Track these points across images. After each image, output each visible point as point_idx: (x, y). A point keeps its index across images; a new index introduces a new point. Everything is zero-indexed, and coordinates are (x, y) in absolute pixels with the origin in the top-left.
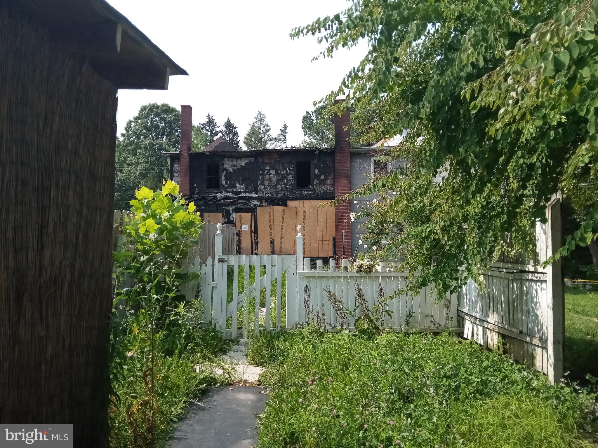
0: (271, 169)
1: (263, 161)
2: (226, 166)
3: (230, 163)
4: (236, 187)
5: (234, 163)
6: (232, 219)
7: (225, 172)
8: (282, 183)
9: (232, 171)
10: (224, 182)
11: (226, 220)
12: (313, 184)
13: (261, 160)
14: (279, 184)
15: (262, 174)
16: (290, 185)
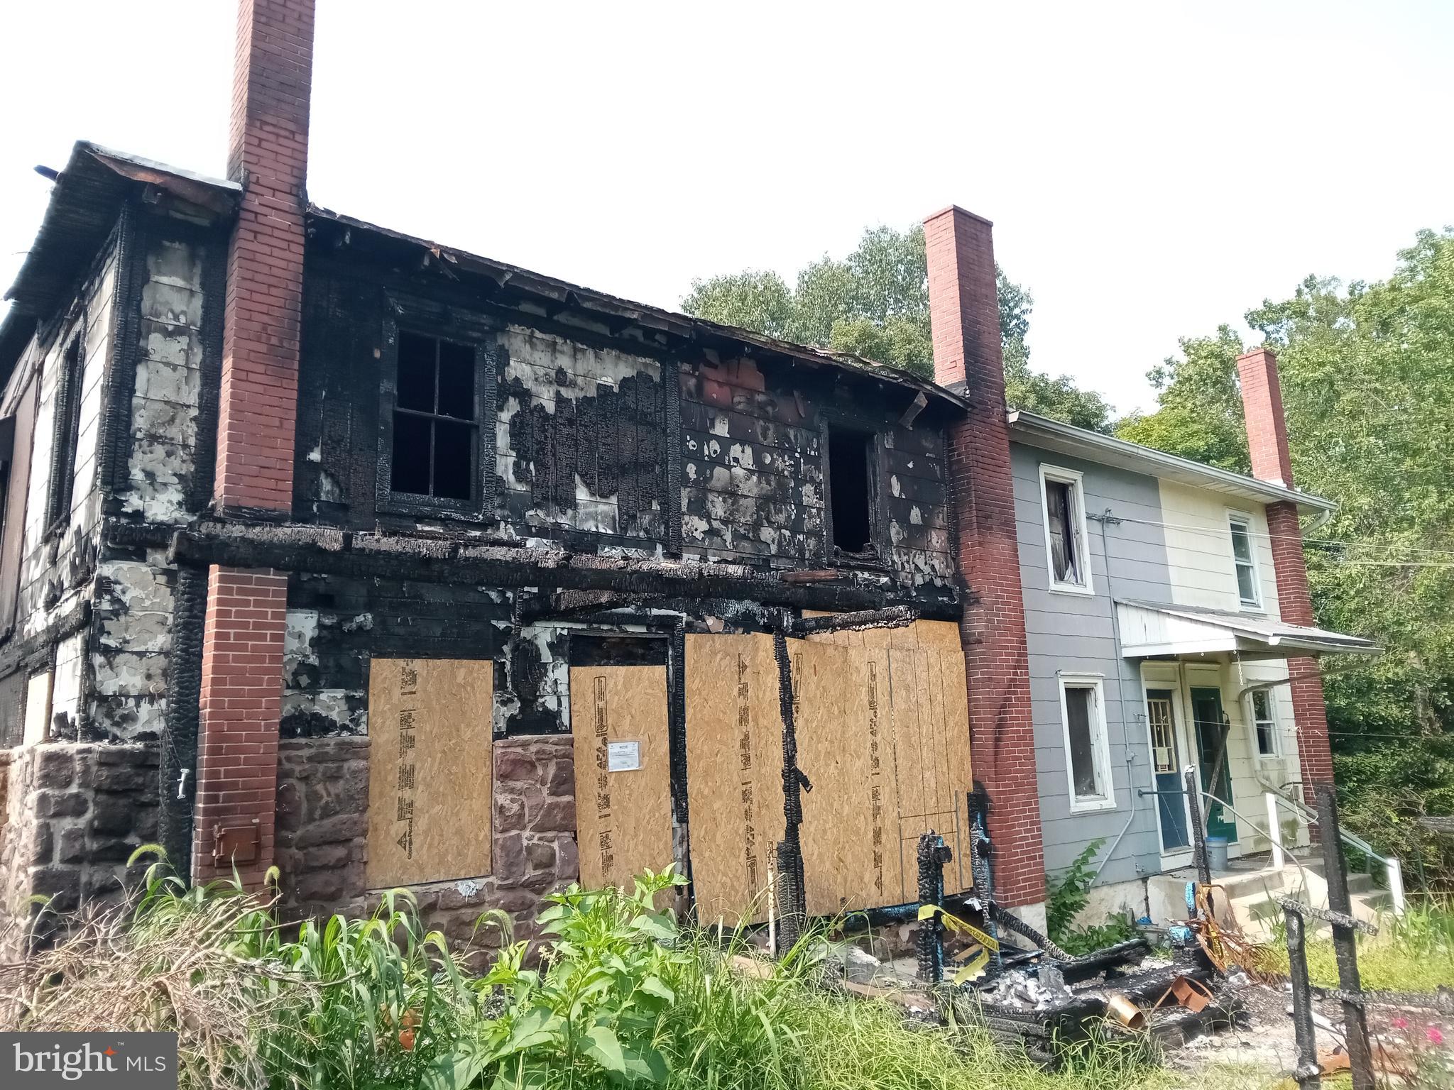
0: (733, 440)
1: (699, 387)
2: (517, 369)
3: (542, 358)
4: (573, 504)
5: (564, 362)
6: (551, 704)
7: (513, 406)
8: (781, 518)
9: (550, 407)
10: (505, 465)
11: (515, 708)
12: (889, 542)
13: (692, 382)
14: (770, 523)
15: (697, 457)
16: (810, 534)
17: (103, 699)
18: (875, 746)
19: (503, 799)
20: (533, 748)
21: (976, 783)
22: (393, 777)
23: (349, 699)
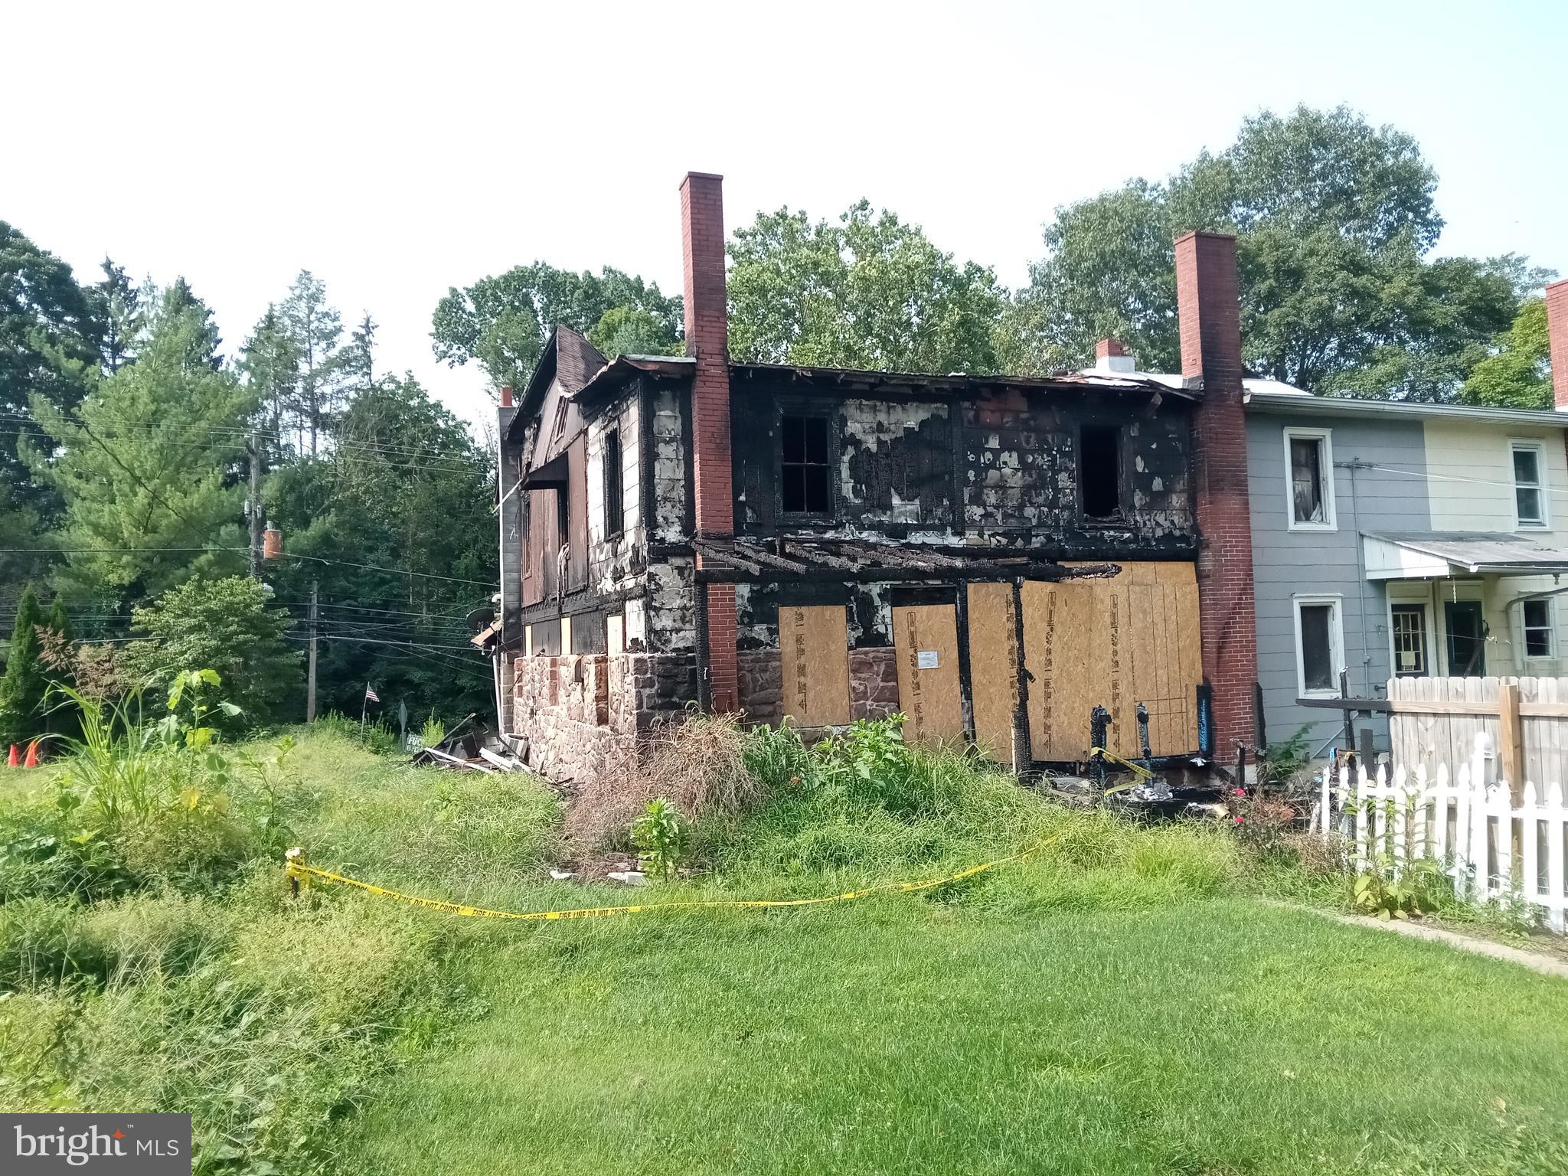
0: (1002, 450)
1: (977, 417)
2: (853, 427)
3: (868, 417)
4: (891, 508)
5: (882, 417)
6: (882, 629)
7: (851, 451)
8: (1041, 499)
9: (874, 448)
10: (847, 489)
11: (860, 632)
12: (1132, 507)
13: (971, 414)
14: (1032, 504)
15: (975, 465)
16: (1064, 508)
17: (656, 632)
18: (1115, 653)
19: (854, 683)
20: (871, 655)
21: (1205, 678)
22: (795, 670)
23: (768, 629)
